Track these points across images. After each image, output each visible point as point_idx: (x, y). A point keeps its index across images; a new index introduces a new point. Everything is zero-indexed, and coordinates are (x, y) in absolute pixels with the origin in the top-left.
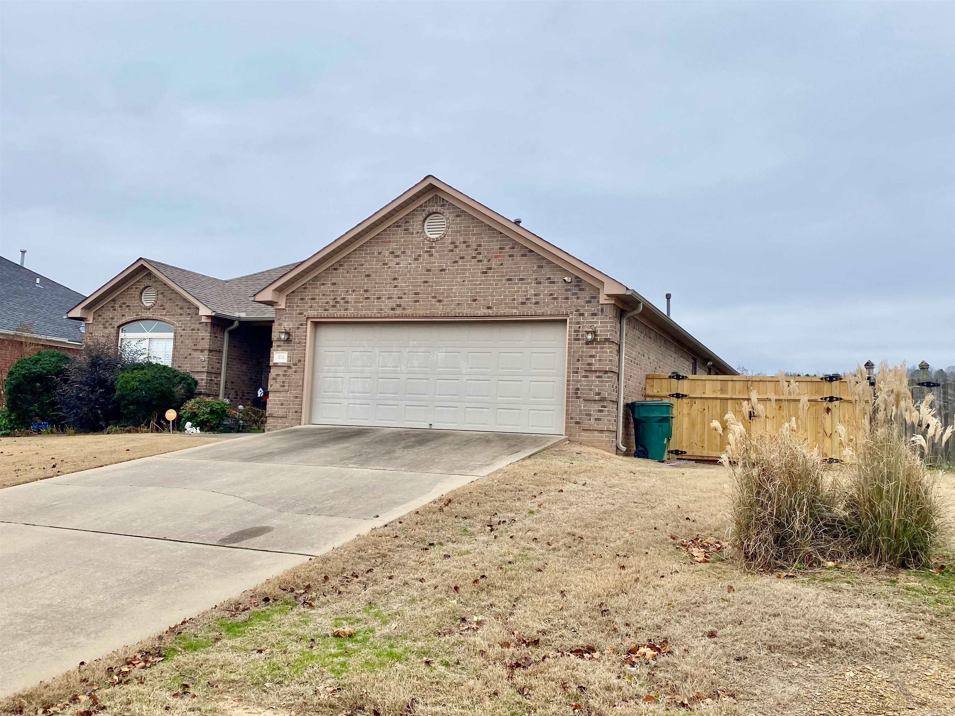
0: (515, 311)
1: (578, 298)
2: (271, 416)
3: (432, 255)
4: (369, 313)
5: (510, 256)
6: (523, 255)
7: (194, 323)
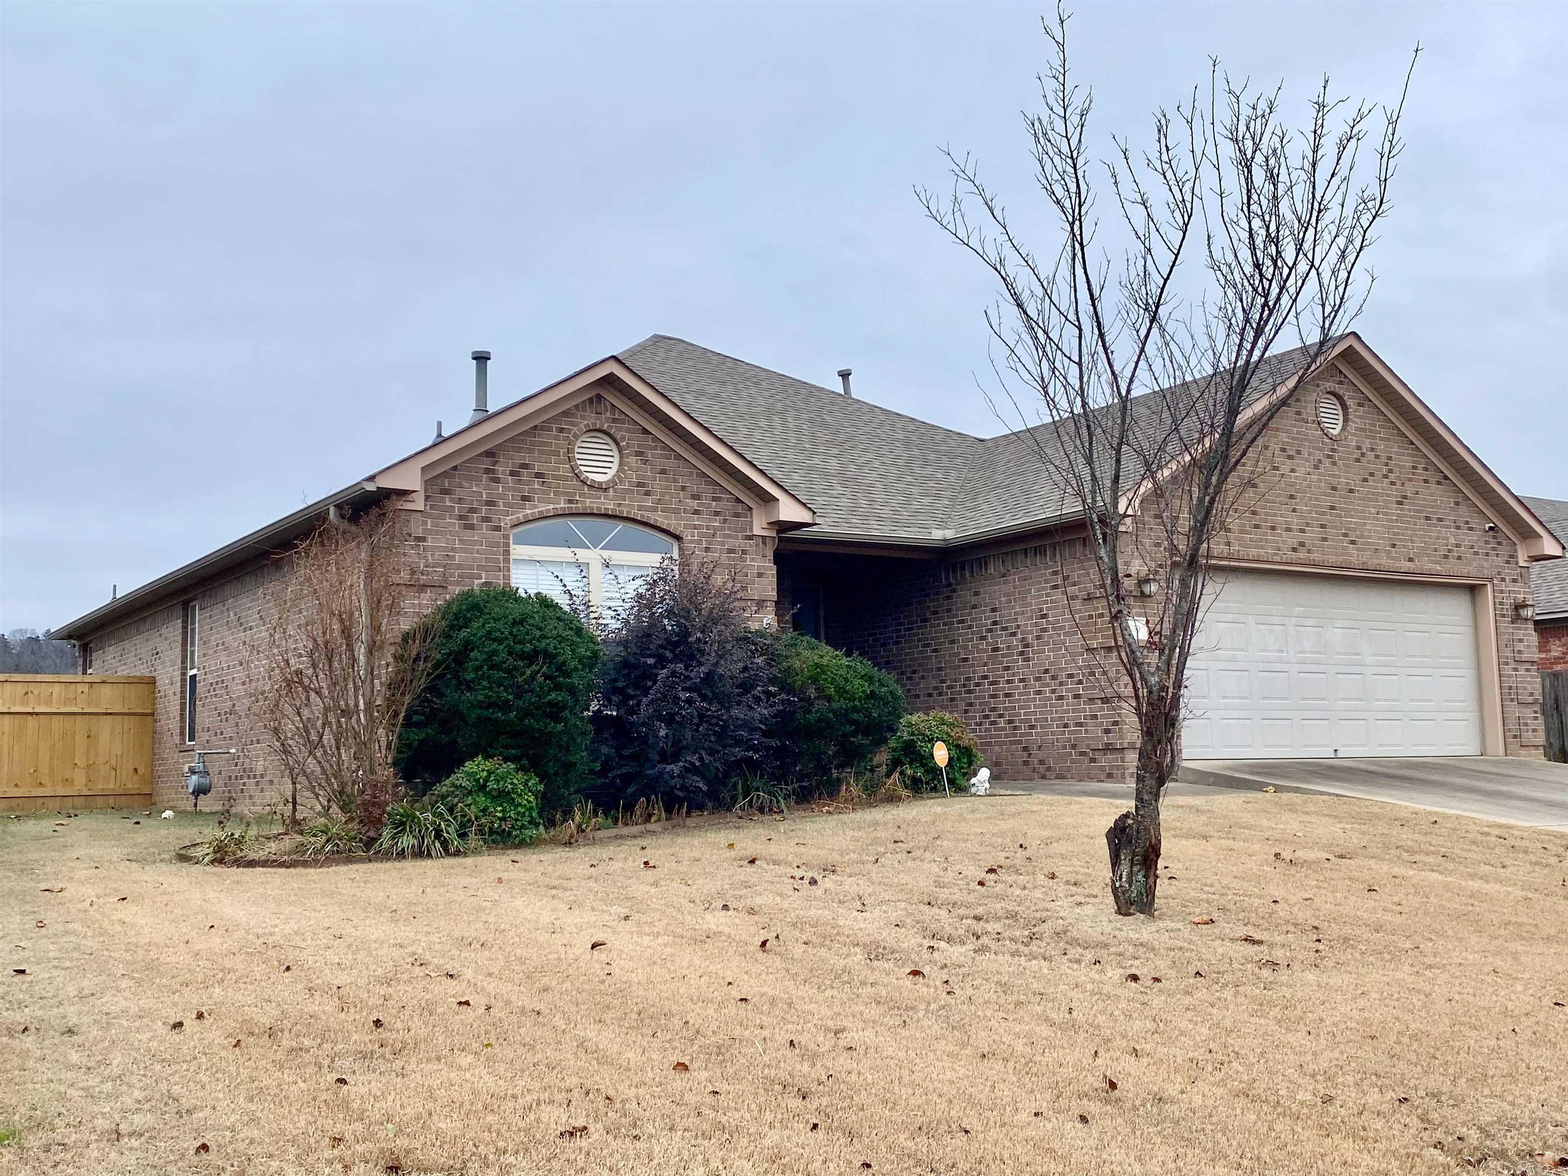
3: (1335, 464)
4: (1264, 554)
5: (1424, 481)
7: (730, 536)
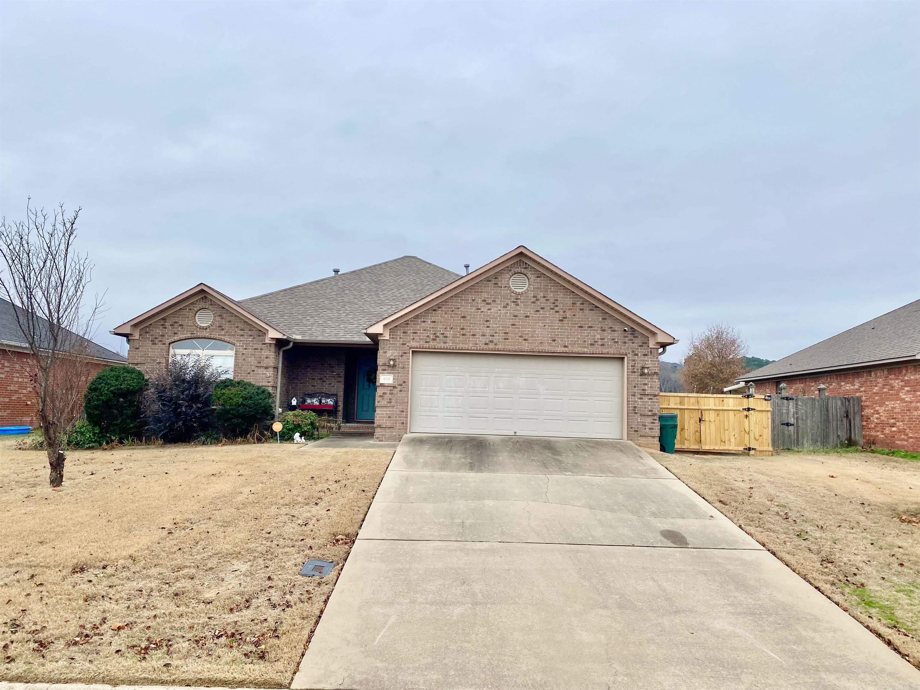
0: (586, 350)
1: (633, 343)
2: (380, 426)
3: (518, 305)
4: (466, 346)
5: (581, 309)
6: (591, 310)
7: (256, 344)
